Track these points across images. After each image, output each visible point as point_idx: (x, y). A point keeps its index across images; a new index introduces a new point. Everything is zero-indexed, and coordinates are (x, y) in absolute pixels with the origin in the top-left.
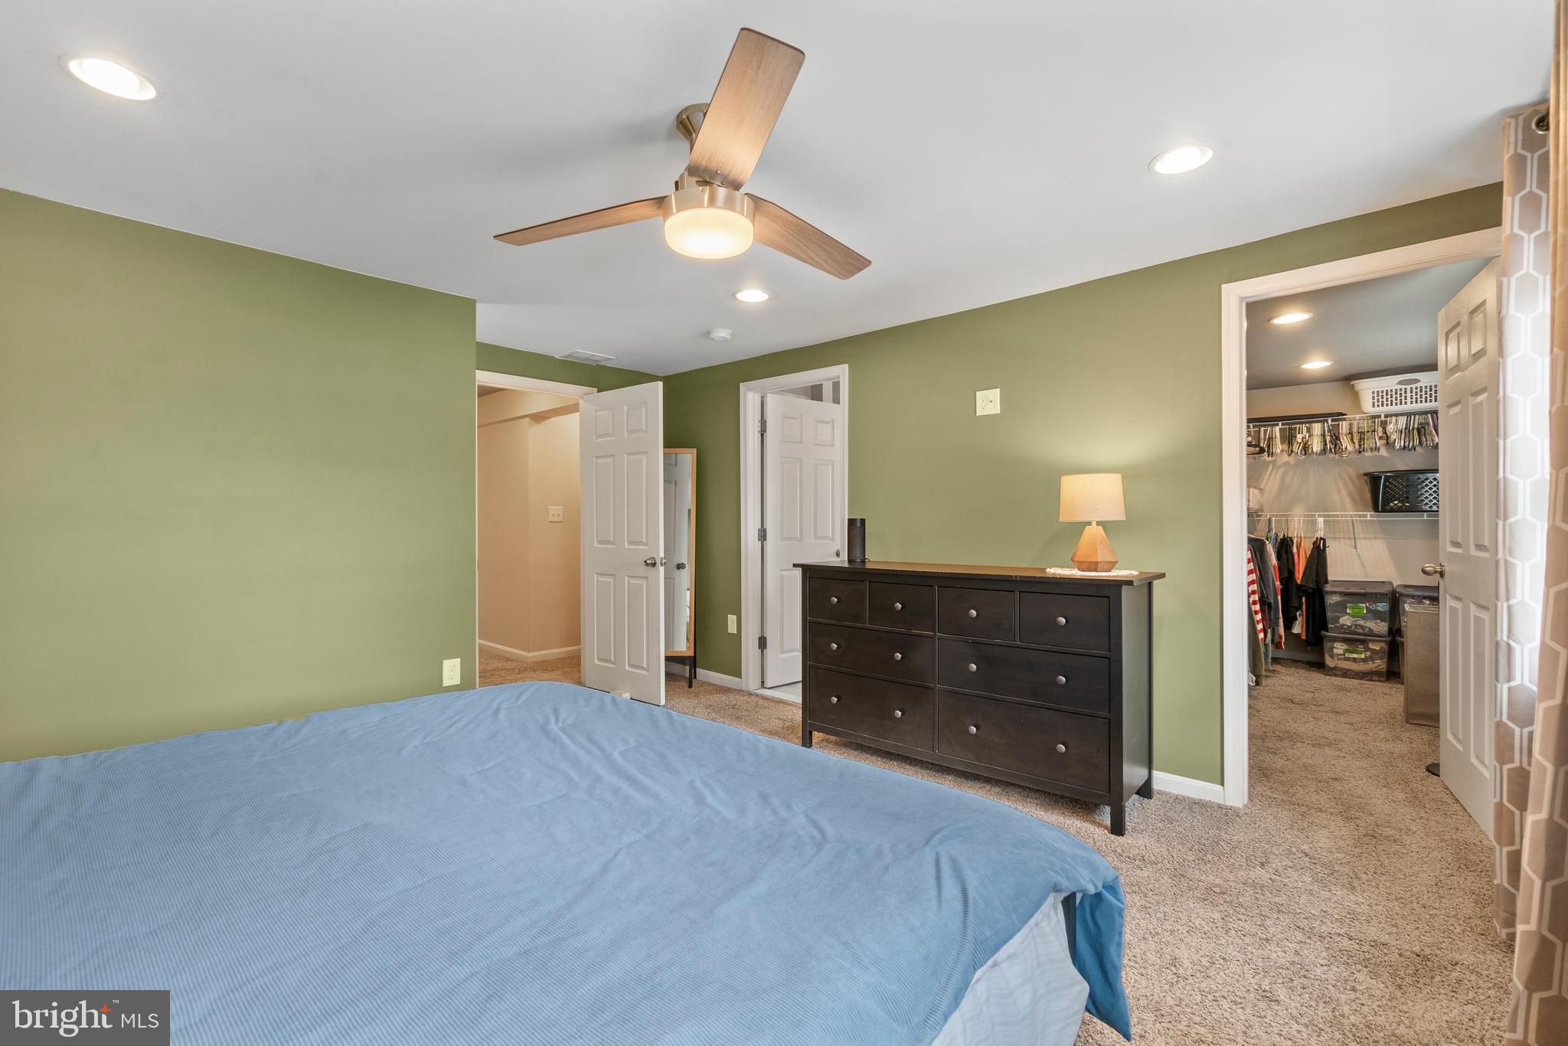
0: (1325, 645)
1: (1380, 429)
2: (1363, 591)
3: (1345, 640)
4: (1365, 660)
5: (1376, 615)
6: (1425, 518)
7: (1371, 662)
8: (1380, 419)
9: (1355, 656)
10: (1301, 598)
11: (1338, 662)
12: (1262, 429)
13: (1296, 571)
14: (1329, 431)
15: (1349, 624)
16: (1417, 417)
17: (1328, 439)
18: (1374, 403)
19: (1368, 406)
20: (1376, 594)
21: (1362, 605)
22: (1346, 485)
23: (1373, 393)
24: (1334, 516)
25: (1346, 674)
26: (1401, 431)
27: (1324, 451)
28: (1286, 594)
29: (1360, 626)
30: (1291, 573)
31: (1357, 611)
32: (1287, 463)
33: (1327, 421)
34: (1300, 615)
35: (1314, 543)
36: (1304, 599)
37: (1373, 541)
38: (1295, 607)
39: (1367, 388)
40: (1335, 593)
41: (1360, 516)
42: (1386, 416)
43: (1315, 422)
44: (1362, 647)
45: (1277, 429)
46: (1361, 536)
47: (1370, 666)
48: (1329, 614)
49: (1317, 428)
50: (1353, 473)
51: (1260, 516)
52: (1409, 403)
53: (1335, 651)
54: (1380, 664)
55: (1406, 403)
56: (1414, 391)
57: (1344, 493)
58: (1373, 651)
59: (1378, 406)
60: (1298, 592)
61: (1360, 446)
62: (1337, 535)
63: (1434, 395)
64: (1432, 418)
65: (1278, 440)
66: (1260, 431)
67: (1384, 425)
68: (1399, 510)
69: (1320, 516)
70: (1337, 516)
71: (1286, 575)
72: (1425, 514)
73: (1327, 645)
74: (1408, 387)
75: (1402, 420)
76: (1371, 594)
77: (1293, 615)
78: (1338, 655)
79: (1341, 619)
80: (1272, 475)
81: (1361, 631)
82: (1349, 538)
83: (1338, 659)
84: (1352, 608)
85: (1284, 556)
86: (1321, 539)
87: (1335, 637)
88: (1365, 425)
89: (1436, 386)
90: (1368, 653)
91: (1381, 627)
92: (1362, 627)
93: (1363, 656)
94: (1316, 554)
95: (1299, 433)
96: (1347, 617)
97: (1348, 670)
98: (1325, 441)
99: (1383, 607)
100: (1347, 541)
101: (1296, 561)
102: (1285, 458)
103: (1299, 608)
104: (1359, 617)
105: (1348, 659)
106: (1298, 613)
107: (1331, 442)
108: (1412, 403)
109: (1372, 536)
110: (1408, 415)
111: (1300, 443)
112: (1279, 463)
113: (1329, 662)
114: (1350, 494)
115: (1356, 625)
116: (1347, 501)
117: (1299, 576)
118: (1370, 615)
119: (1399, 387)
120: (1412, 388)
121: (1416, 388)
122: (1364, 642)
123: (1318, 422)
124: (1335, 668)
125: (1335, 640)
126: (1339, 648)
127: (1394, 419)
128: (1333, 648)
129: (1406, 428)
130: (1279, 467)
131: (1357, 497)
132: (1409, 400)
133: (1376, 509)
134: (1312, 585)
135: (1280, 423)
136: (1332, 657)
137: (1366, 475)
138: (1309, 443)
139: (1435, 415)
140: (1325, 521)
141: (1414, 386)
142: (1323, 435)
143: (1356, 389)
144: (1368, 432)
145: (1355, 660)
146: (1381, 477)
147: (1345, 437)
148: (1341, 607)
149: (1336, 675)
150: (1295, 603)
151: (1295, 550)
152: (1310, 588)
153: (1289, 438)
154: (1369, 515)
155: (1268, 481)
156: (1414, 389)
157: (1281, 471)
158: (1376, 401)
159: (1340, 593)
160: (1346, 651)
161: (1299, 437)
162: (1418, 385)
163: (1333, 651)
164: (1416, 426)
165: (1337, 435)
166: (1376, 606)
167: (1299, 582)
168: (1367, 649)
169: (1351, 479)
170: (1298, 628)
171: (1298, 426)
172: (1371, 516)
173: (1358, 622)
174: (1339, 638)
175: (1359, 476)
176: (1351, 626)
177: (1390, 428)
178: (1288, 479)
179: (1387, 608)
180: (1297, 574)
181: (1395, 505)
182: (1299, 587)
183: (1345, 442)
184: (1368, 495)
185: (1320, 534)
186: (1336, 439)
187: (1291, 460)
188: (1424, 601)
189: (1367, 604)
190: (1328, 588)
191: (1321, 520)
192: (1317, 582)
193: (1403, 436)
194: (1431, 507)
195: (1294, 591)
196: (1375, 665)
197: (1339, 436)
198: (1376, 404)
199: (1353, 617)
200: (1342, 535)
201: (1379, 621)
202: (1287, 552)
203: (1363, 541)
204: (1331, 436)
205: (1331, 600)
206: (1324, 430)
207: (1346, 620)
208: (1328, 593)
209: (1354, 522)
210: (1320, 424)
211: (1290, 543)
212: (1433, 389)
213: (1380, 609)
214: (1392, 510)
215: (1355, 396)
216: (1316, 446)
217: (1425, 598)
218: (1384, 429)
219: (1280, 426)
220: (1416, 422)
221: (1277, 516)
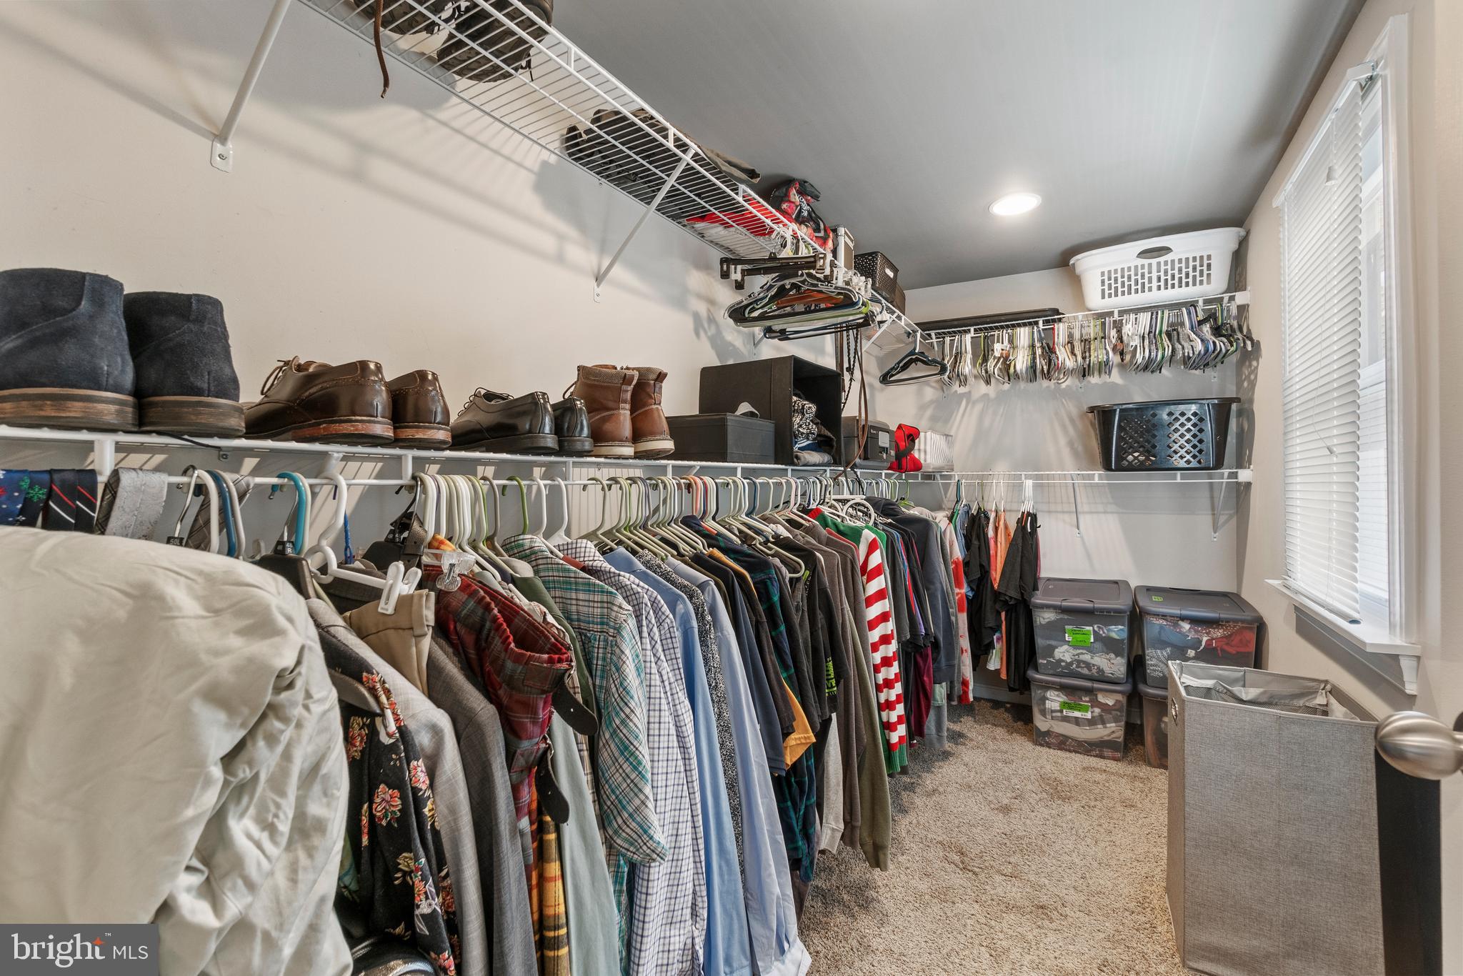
0: (1033, 694)
1: (1113, 333)
2: (1090, 605)
3: (1063, 688)
4: (1092, 722)
5: (1110, 645)
6: (1179, 480)
7: (1100, 726)
8: (1112, 319)
9: (1077, 714)
10: (999, 614)
11: (1052, 722)
12: (948, 339)
13: (993, 567)
14: (1041, 340)
15: (1069, 660)
16: (1166, 312)
17: (1039, 351)
18: (1103, 291)
19: (1095, 300)
20: (1109, 611)
21: (1088, 628)
22: (1064, 427)
23: (1103, 274)
24: (1048, 477)
25: (1063, 743)
26: (1143, 337)
27: (1032, 370)
28: (975, 608)
29: (1084, 662)
30: (985, 572)
31: (1080, 637)
32: (986, 395)
33: (1036, 323)
34: (998, 639)
35: (1019, 521)
36: (1003, 614)
37: (1102, 516)
38: (991, 628)
39: (1093, 265)
40: (1048, 607)
41: (1084, 477)
42: (1121, 313)
43: (1019, 325)
44: (1087, 699)
45: (968, 338)
46: (1086, 508)
47: (1099, 733)
48: (1040, 642)
49: (1023, 335)
50: (1074, 412)
51: (949, 477)
52: (1154, 288)
53: (1048, 704)
54: (1113, 730)
55: (1150, 289)
56: (1163, 268)
57: (1063, 441)
58: (1105, 707)
59: (1110, 296)
60: (995, 602)
61: (1084, 358)
62: (1053, 508)
63: (1205, 272)
64: (1189, 313)
65: (969, 356)
66: (944, 343)
67: (1118, 326)
68: (1141, 467)
69: (1027, 477)
70: (1053, 477)
71: (976, 575)
72: (1179, 473)
73: (1036, 693)
74: (1154, 261)
75: (1145, 318)
76: (1102, 610)
77: (986, 642)
78: (1053, 711)
79: (1057, 650)
80: (967, 414)
81: (1085, 671)
82: (1070, 512)
83: (1053, 718)
84: (1073, 632)
85: (975, 542)
86: (1029, 514)
87: (1047, 682)
88: (1092, 330)
89: (1209, 257)
90: (1097, 711)
91: (1115, 666)
92: (1088, 665)
93: (1089, 715)
94: (1020, 541)
95: (998, 342)
96: (1066, 647)
97: (1067, 737)
98: (1034, 353)
99: (1118, 631)
100: (1066, 517)
101: (992, 552)
102: (982, 388)
103: (997, 629)
104: (1083, 648)
105: (1066, 719)
106: (995, 637)
107: (1042, 355)
108: (1159, 288)
109: (1100, 508)
110: (1153, 309)
111: (999, 358)
112: (975, 395)
113: (1041, 723)
114: (1071, 444)
115: (1079, 662)
116: (1066, 453)
117: (996, 575)
118: (1098, 645)
119: (1141, 261)
120: (1159, 264)
121: (1166, 263)
122: (1090, 691)
123: (1025, 325)
124: (1048, 733)
125: (1048, 686)
126: (1054, 700)
127: (1132, 316)
128: (1044, 699)
129: (1150, 332)
130: (974, 403)
131: (1080, 449)
132: (1155, 284)
133: (1107, 467)
134: (1013, 593)
135: (972, 329)
136: (1043, 712)
137: (1092, 409)
138: (1011, 358)
139: (1192, 309)
140: (1035, 486)
141: (1162, 259)
142: (1033, 346)
143: (1078, 271)
144: (1096, 339)
145: (1077, 721)
146: (1116, 410)
147: (1063, 349)
148: (1056, 630)
149: (1049, 746)
150: (990, 622)
151: (991, 533)
152: (1011, 598)
153: (983, 354)
154: (1098, 475)
155: (961, 421)
156: (1162, 264)
157: (979, 407)
158: (1106, 287)
159: (1055, 607)
160: (1064, 704)
161: (998, 348)
162: (1169, 257)
163: (1044, 704)
164: (1165, 328)
165: (1051, 346)
166: (1108, 630)
167: (996, 586)
168: (1095, 703)
169: (1072, 420)
170: (995, 662)
171: (996, 333)
172: (1100, 477)
173: (1082, 657)
174: (1053, 683)
175: (1082, 416)
176: (1071, 664)
177: (1128, 329)
178: (987, 422)
179: (1125, 635)
180: (993, 573)
181: (1136, 458)
182: (997, 595)
183: (1062, 355)
184: (1095, 445)
185: (1028, 507)
186: (1049, 351)
187: (991, 390)
188: (1181, 623)
189: (1095, 626)
190: (1038, 599)
191: (1029, 484)
192: (1022, 589)
193: (1147, 342)
194: (1188, 462)
195: (989, 603)
196: (1107, 732)
197: (1054, 348)
198: (1107, 292)
199: (1075, 647)
200: (1059, 508)
201: (1113, 656)
202: (978, 538)
203: (1088, 517)
204: (1043, 348)
205: (1044, 618)
206: (1033, 339)
207: (1064, 653)
208: (1037, 607)
209: (1076, 486)
210: (1027, 328)
211: (984, 522)
212: (1206, 262)
213: (1114, 635)
214: (1131, 468)
215: (1075, 281)
216: (1021, 362)
217: (1183, 618)
218: (1119, 331)
219: (972, 334)
220: (1166, 318)
221: (967, 477)
